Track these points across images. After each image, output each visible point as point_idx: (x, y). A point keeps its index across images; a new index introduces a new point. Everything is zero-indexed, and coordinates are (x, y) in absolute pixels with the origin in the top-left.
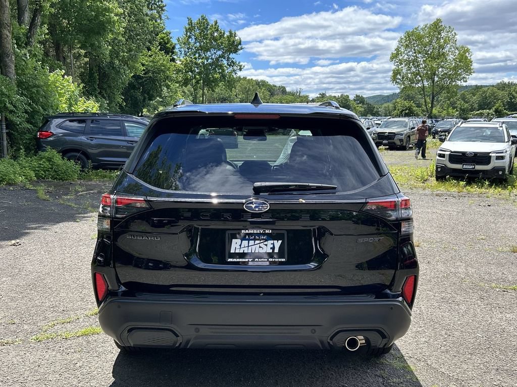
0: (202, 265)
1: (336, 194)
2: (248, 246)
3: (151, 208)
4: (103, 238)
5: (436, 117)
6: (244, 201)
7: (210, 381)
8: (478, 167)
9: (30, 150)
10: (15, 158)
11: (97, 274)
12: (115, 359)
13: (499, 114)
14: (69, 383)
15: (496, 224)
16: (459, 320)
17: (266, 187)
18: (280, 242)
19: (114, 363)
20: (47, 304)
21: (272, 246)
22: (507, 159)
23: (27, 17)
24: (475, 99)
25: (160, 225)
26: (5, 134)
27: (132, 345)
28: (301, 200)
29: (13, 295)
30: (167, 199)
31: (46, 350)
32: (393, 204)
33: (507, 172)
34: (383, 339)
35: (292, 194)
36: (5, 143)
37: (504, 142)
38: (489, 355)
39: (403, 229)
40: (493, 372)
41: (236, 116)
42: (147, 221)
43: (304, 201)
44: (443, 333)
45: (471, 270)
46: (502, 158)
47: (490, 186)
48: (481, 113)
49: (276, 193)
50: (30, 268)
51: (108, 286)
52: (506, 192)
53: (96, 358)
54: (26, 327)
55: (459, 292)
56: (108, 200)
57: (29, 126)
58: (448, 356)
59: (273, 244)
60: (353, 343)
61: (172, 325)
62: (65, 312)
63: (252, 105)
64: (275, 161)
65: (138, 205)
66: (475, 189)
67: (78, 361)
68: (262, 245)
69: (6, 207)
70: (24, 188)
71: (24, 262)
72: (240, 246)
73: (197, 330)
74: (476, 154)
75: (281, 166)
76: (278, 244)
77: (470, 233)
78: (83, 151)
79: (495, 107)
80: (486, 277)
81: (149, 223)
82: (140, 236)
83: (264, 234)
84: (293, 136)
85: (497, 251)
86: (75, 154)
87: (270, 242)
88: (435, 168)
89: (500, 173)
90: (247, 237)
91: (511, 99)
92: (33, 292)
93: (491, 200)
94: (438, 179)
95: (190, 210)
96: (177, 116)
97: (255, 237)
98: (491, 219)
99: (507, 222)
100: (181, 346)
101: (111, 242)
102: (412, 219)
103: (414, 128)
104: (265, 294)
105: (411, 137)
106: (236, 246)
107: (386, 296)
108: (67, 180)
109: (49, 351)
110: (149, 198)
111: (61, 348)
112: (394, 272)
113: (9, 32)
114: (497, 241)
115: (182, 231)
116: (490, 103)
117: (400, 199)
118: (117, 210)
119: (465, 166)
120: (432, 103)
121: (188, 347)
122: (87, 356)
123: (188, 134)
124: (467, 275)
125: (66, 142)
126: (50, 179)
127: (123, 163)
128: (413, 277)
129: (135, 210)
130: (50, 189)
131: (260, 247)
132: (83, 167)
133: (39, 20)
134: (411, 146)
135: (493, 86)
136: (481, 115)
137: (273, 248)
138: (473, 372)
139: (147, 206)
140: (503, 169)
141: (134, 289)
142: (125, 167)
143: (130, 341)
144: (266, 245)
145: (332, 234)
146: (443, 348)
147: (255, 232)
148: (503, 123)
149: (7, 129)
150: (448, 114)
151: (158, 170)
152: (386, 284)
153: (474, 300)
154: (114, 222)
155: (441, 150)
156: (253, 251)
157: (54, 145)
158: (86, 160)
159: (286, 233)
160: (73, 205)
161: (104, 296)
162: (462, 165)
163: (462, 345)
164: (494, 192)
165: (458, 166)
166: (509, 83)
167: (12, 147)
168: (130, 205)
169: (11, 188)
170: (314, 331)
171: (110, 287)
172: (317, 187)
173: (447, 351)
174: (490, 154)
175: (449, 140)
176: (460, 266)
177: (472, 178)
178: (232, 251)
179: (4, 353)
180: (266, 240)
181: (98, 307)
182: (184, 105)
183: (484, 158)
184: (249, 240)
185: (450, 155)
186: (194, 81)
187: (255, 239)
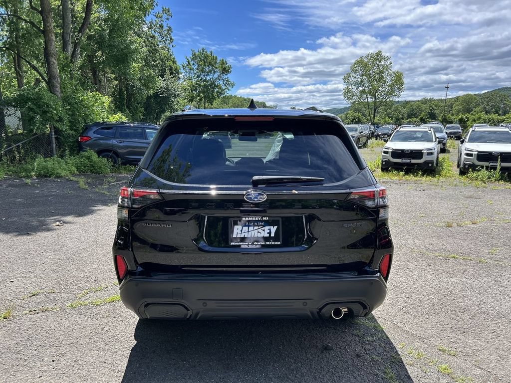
0: (208, 248)
1: (324, 185)
2: (248, 232)
3: (164, 199)
4: (122, 225)
5: (377, 124)
6: (244, 192)
7: (216, 342)
8: (414, 161)
9: (74, 150)
10: (62, 157)
11: (117, 257)
12: (136, 323)
13: (423, 121)
14: (97, 346)
15: (431, 205)
16: (414, 284)
17: (263, 180)
18: (276, 227)
19: (135, 327)
20: (83, 275)
21: (269, 231)
22: (435, 155)
23: (70, 48)
24: (405, 111)
25: (173, 213)
26: (54, 138)
27: (149, 318)
28: (294, 191)
29: (54, 268)
30: (177, 192)
31: (79, 316)
32: (372, 193)
33: (435, 165)
34: (364, 309)
35: (285, 186)
36: (54, 145)
37: (432, 142)
38: (443, 315)
39: (380, 215)
40: (449, 330)
41: (236, 118)
42: (160, 210)
43: (296, 192)
44: (403, 295)
45: (418, 242)
46: (432, 154)
47: (423, 175)
48: (410, 121)
49: (272, 185)
50: (70, 245)
51: (128, 267)
52: (435, 179)
53: (121, 323)
54: (63, 295)
55: (411, 260)
56: (126, 192)
57: (73, 132)
58: (410, 316)
59: (270, 229)
60: (338, 312)
61: (183, 301)
62: (97, 282)
63: (248, 109)
64: (265, 158)
65: (152, 197)
66: (411, 178)
67: (106, 326)
68: (260, 230)
69: (53, 195)
70: (69, 180)
71: (66, 239)
72: (241, 231)
73: (205, 305)
74: (412, 151)
75: (270, 161)
76: (274, 229)
77: (412, 211)
78: (114, 152)
79: (421, 117)
80: (430, 247)
81: (162, 211)
82: (154, 224)
83: (261, 221)
84: (279, 137)
85: (435, 226)
86: (109, 153)
87: (267, 228)
88: (380, 161)
89: (430, 165)
90: (247, 224)
91: (431, 110)
92: (71, 264)
93: (425, 186)
94: (383, 170)
95: (197, 201)
96: (185, 118)
97: (254, 223)
98: (427, 200)
99: (439, 203)
100: (191, 319)
101: (129, 230)
102: (388, 206)
103: (362, 132)
104: (263, 272)
105: (360, 139)
106: (238, 231)
107: (367, 273)
108: (102, 173)
109: (82, 317)
110: (161, 191)
111: (92, 314)
112: (373, 252)
113: (56, 60)
114: (434, 218)
115: (191, 219)
116: (416, 113)
117: (378, 189)
118: (134, 201)
119: (403, 160)
120: (374, 114)
121: (197, 319)
122: (113, 320)
123: (195, 134)
124: (415, 245)
125: (101, 144)
126: (89, 173)
127: (139, 160)
128: (389, 255)
129: (149, 202)
130: (89, 181)
131: (258, 232)
132: (114, 163)
133: (78, 50)
134: (360, 145)
135: (418, 101)
136: (409, 123)
137: (270, 233)
138: (432, 330)
139: (160, 198)
140: (432, 162)
141: (150, 269)
142: (140, 164)
143: (147, 314)
144: (264, 230)
145: (320, 220)
146: (404, 309)
147: (254, 219)
148: (431, 127)
149: (55, 135)
150: (385, 122)
151: (170, 166)
152: (366, 262)
153: (424, 267)
154: (131, 211)
155: (385, 148)
156: (252, 236)
157: (92, 146)
158: (116, 158)
159: (280, 219)
160: (106, 193)
161: (124, 275)
162: (401, 160)
163: (419, 306)
164: (426, 180)
165: (399, 161)
166: (430, 99)
167: (60, 149)
168: (145, 197)
169: (59, 180)
170: (305, 304)
171: (129, 268)
172: (308, 179)
173: (408, 312)
174: (423, 151)
175: (391, 141)
176: (408, 238)
177: (410, 169)
178: (235, 236)
179: (44, 319)
180: (264, 226)
181: (120, 283)
182: (190, 110)
183: (418, 154)
184: (249, 226)
185: (392, 152)
186: (199, 98)
187: (254, 226)
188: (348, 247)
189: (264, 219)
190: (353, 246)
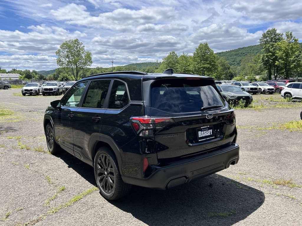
3: (175, 122)
41: (187, 79)
43: (220, 113)
51: (149, 164)
61: (186, 174)
68: (207, 132)
72: (201, 134)
73: (193, 173)
76: (211, 131)
120: (77, 75)
135: (95, 68)
137: (210, 133)
139: (172, 121)
145: (227, 124)
147: (205, 127)
156: (205, 135)
159: (213, 126)
166: (101, 68)
170: (224, 163)
178: (199, 137)
180: (208, 130)
187: (205, 130)
189: (208, 126)
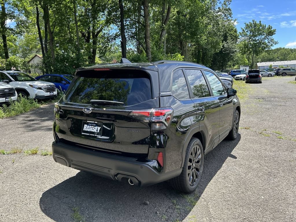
2: (89, 128)
6: (83, 108)
18: (100, 127)
34: (139, 182)
41: (95, 70)
59: (97, 128)
68: (93, 128)
73: (72, 161)
83: (95, 123)
87: (97, 127)
115: (67, 119)
137: (97, 130)
144: (95, 128)
145: (116, 126)
147: (92, 122)
156: (90, 131)
159: (102, 124)
170: (109, 171)
172: (115, 103)
178: (84, 130)
180: (95, 126)
184: (89, 125)
186: (249, 52)
187: (91, 125)
188: (133, 143)
189: (96, 122)
190: (135, 143)
